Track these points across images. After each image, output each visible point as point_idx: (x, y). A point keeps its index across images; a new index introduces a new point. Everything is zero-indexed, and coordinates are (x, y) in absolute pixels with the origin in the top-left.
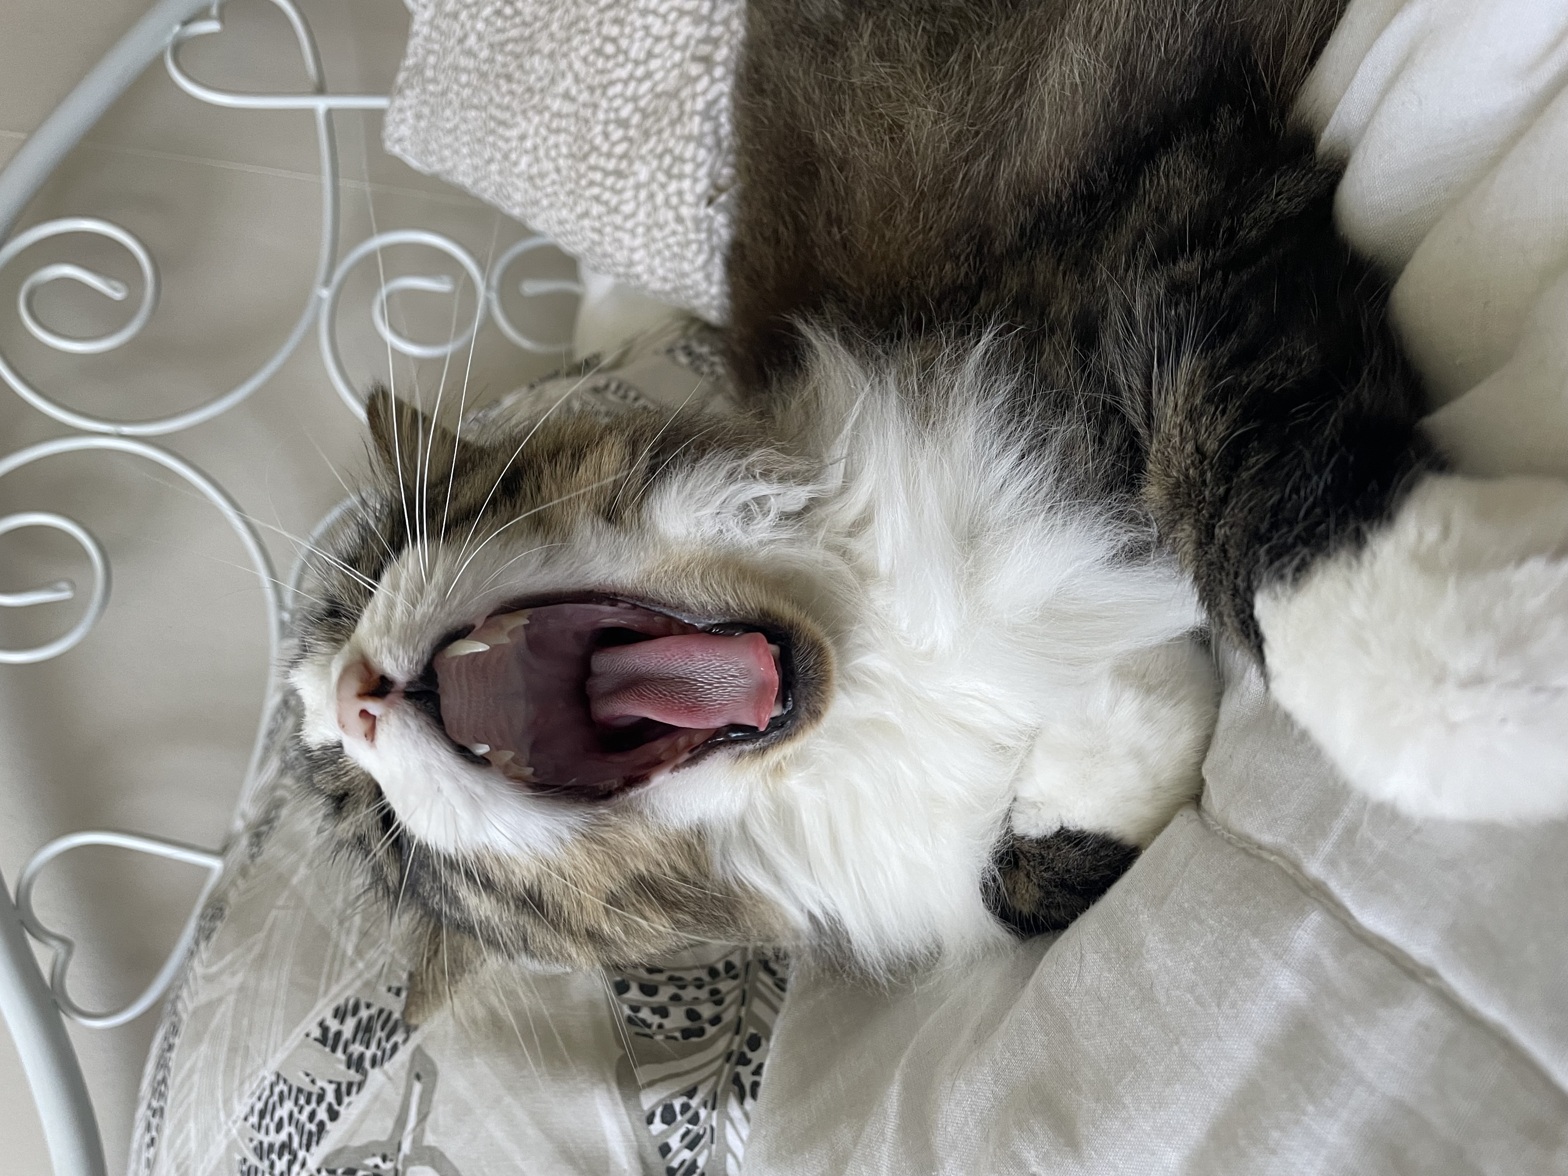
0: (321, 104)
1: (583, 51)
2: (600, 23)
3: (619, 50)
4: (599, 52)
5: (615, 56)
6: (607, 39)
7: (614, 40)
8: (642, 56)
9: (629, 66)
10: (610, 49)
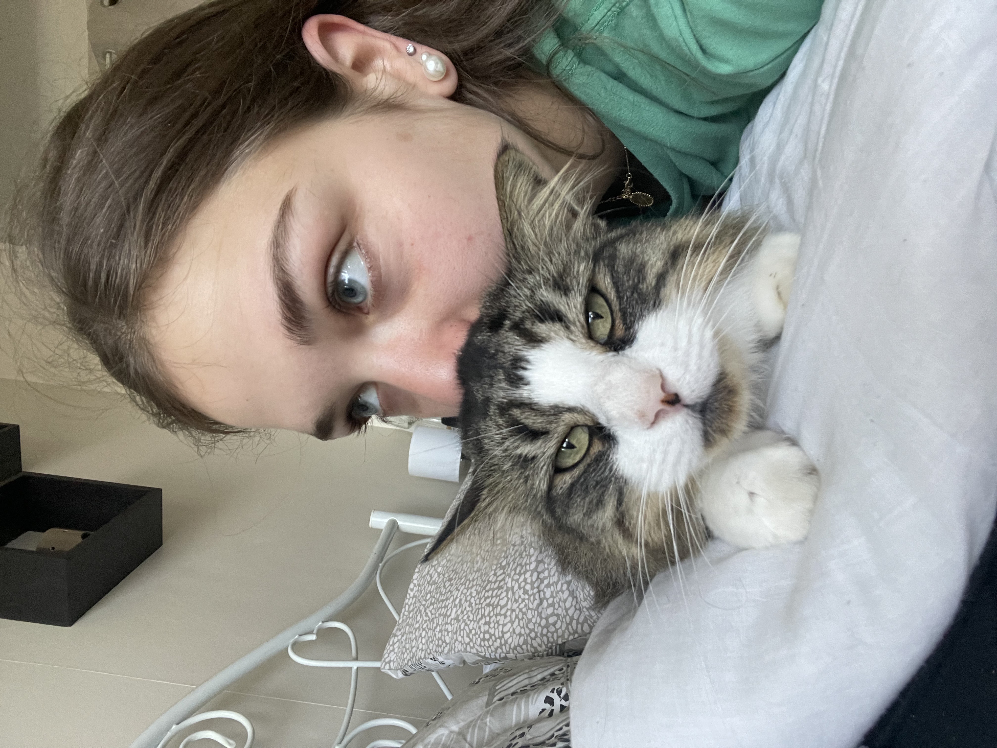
0: (355, 665)
1: (478, 643)
2: (480, 628)
3: (491, 636)
4: (484, 639)
5: (491, 637)
6: (485, 632)
7: (487, 632)
8: (501, 635)
9: (498, 641)
10: (487, 636)
